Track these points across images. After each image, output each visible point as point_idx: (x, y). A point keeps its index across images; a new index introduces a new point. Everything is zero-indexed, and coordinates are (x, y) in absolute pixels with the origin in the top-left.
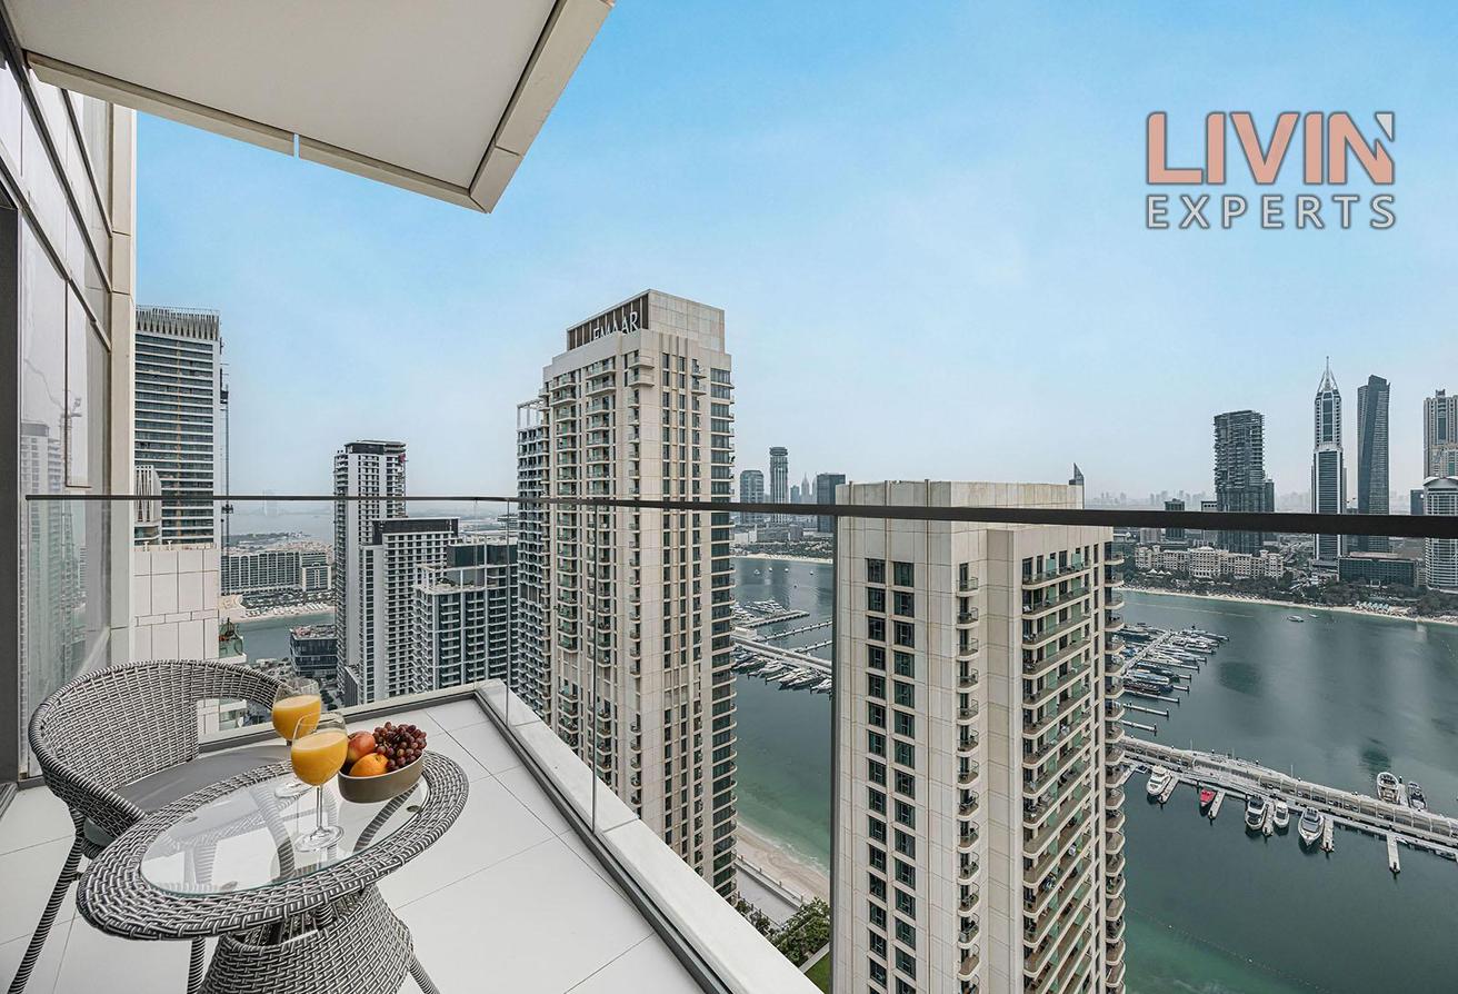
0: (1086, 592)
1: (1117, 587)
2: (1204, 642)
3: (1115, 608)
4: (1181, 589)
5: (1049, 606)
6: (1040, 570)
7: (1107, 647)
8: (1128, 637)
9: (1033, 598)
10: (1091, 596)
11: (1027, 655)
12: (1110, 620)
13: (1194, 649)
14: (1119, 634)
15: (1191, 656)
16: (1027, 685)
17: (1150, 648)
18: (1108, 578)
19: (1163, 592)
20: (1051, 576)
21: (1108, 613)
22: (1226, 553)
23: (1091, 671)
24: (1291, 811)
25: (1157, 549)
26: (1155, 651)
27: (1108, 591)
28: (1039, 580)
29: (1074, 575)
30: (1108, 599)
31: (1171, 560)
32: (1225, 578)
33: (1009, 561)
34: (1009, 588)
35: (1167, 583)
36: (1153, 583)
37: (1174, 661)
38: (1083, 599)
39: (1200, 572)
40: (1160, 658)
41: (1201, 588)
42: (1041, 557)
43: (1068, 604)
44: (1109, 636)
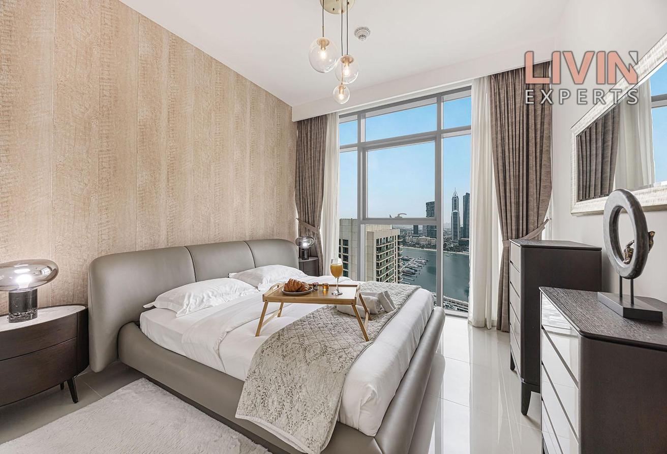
0: (393, 248)
1: (401, 247)
2: (423, 261)
3: (401, 252)
4: (418, 247)
5: (383, 251)
6: (381, 242)
7: (398, 262)
8: (403, 260)
9: (379, 249)
10: (394, 249)
11: (378, 264)
12: (399, 255)
13: (421, 263)
14: (401, 259)
15: (420, 265)
16: (378, 272)
17: (409, 263)
18: (399, 244)
19: (413, 248)
20: (383, 244)
21: (398, 253)
22: (429, 238)
23: (394, 268)
24: (446, 306)
25: (411, 237)
26: (410, 264)
27: (399, 248)
28: (381, 245)
29: (390, 243)
30: (399, 250)
31: (415, 240)
32: (429, 244)
33: (373, 240)
34: (373, 247)
35: (414, 246)
36: (410, 246)
37: (416, 266)
38: (392, 250)
39: (422, 243)
40: (412, 265)
41: (423, 247)
42: (381, 239)
43: (388, 251)
44: (399, 259)
